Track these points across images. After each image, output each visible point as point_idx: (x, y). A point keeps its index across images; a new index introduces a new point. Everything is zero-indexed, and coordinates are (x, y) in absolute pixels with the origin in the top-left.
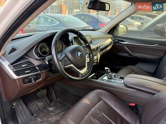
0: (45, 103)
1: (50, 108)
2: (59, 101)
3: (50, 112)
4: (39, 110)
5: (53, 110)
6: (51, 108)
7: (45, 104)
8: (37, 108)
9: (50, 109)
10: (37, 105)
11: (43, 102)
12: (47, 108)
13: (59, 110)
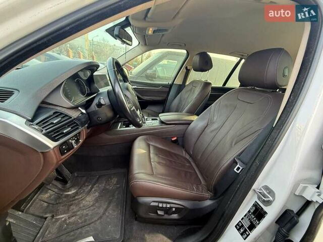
0: (53, 189)
1: (68, 192)
2: (77, 176)
3: (74, 197)
4: (51, 205)
5: (77, 191)
6: (71, 191)
7: (56, 190)
8: (45, 204)
9: (70, 193)
10: (41, 200)
11: (50, 190)
12: (64, 195)
13: (88, 186)
